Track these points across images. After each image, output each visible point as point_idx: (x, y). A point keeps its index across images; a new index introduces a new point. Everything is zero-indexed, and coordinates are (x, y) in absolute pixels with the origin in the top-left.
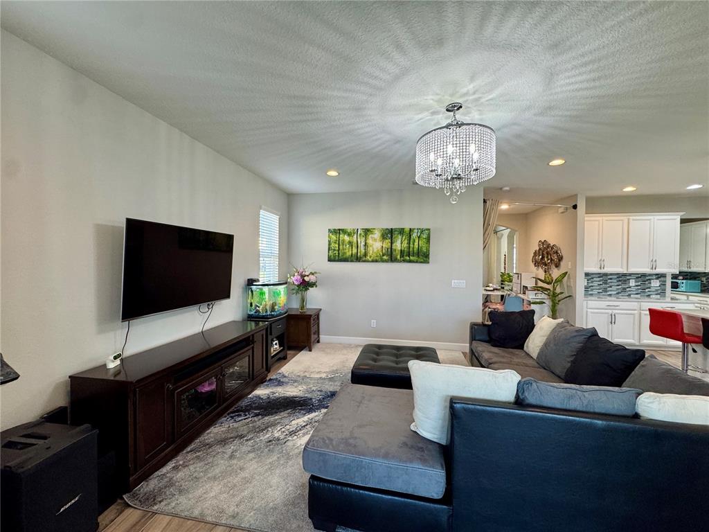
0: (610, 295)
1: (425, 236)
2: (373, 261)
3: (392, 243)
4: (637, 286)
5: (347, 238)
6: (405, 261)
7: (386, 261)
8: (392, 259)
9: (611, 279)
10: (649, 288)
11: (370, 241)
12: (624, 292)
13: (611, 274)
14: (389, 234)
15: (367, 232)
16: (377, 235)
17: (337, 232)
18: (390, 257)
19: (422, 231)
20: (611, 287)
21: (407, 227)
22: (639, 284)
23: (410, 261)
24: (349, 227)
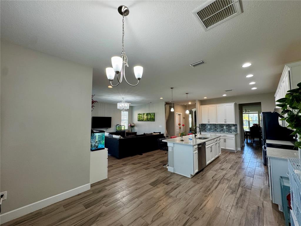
0: (218, 132)
1: (153, 115)
2: (145, 121)
3: (148, 117)
4: (227, 129)
5: (141, 116)
6: (150, 121)
7: (147, 121)
8: (148, 121)
9: (217, 126)
10: (231, 129)
11: (144, 116)
12: (222, 130)
13: (217, 124)
14: (147, 114)
15: (144, 114)
16: (145, 115)
17: (139, 114)
18: (148, 120)
19: (153, 113)
20: (217, 129)
21: (150, 113)
22: (227, 128)
23: (151, 121)
24: (141, 113)
